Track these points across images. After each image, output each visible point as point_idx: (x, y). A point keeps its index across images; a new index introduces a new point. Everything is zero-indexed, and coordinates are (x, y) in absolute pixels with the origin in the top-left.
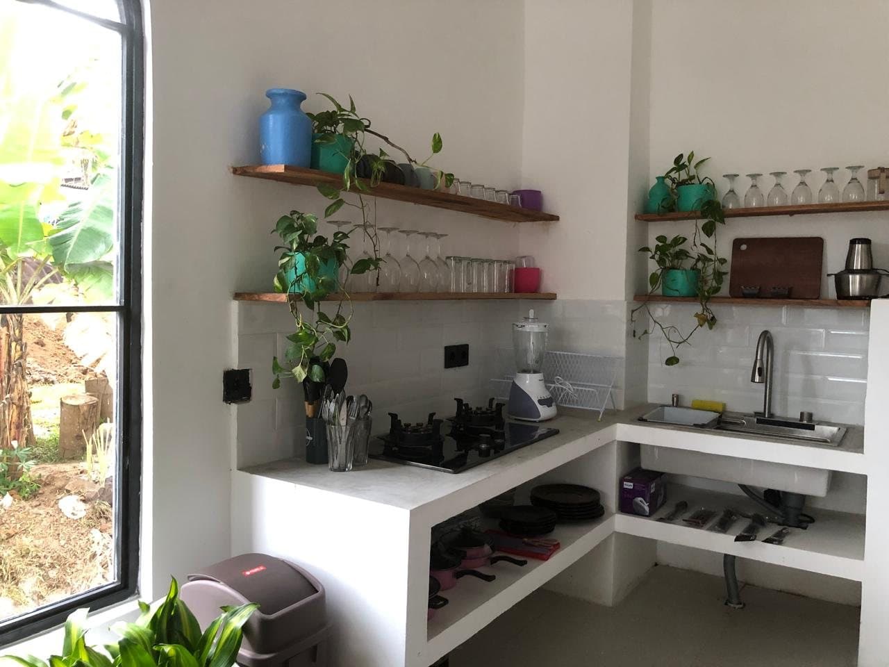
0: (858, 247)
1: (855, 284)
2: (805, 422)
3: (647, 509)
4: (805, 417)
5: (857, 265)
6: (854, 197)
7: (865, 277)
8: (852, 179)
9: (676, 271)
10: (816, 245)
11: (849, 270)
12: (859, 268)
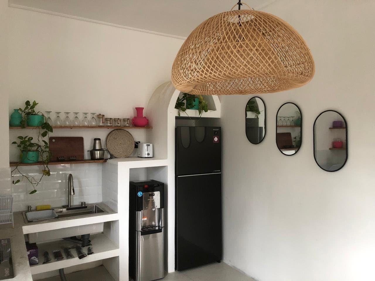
0: (97, 142)
1: (98, 154)
2: (83, 206)
3: (37, 261)
4: (84, 204)
5: (97, 147)
6: (94, 124)
7: (100, 152)
8: (93, 117)
9: (30, 152)
10: (81, 139)
11: (94, 149)
12: (98, 149)
